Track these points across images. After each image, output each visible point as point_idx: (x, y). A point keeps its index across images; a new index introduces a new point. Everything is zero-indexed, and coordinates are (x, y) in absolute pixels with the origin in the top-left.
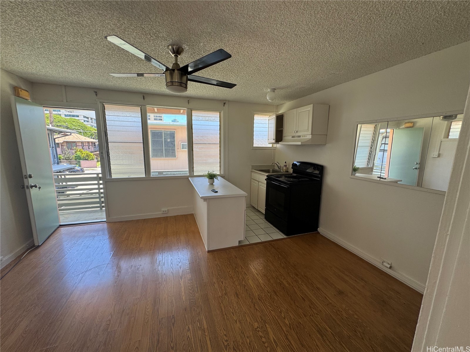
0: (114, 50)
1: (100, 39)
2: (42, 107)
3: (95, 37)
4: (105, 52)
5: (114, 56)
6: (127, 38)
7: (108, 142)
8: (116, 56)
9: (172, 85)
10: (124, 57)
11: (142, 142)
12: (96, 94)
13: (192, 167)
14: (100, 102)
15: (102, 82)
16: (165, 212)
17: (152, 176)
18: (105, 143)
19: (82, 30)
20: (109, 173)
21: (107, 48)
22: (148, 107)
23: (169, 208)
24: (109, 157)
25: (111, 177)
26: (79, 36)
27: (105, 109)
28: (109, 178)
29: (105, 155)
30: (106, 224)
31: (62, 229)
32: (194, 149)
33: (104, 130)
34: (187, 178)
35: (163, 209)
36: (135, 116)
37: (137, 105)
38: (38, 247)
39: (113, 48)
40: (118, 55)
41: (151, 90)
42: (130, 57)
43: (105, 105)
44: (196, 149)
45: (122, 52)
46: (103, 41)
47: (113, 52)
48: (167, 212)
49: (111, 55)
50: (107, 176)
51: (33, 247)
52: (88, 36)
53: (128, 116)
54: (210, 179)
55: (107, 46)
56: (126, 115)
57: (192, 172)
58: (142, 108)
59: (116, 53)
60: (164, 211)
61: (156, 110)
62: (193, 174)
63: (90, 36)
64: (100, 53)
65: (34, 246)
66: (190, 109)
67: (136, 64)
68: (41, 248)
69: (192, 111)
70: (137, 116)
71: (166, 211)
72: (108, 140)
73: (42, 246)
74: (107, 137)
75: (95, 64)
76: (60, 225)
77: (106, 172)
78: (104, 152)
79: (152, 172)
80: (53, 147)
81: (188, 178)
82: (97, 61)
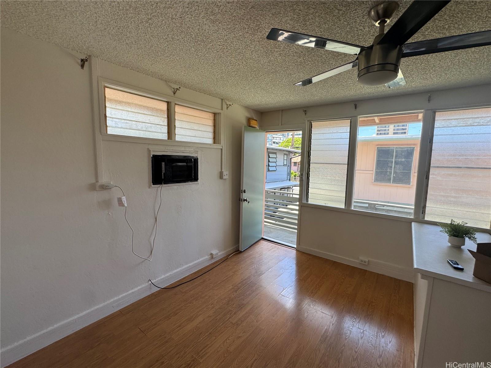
0: (305, 55)
1: (286, 47)
2: (264, 132)
3: (282, 48)
4: (297, 62)
5: (307, 63)
6: (311, 31)
7: (310, 163)
8: (309, 62)
9: (368, 72)
10: (317, 59)
11: (347, 163)
12: (305, 113)
13: (422, 205)
14: (308, 121)
15: (308, 98)
16: (363, 263)
17: (352, 209)
18: (307, 164)
19: (269, 45)
20: (306, 196)
21: (297, 55)
22: (360, 119)
23: (370, 259)
24: (309, 179)
25: (308, 202)
26: (270, 53)
27: (312, 127)
28: (305, 202)
29: (305, 178)
30: (295, 251)
31: (263, 242)
32: (430, 176)
33: (307, 150)
34: (409, 222)
35: (361, 258)
36: (342, 132)
37: (346, 118)
38: (241, 252)
39: (302, 52)
40: (310, 60)
41: (365, 94)
42: (324, 56)
43: (312, 123)
44: (435, 176)
45: (313, 54)
46: (290, 49)
47: (304, 58)
48: (367, 264)
49: (304, 62)
50: (303, 199)
51: (238, 252)
52: (276, 50)
53: (335, 132)
54: (454, 236)
55: (296, 53)
56: (332, 132)
57: (421, 215)
58: (352, 120)
59: (307, 58)
60: (362, 261)
61: (377, 121)
62: (424, 218)
63: (277, 48)
64: (293, 65)
65: (239, 250)
66: (431, 110)
67: (334, 63)
68: (242, 254)
69: (435, 113)
70: (345, 131)
71: (365, 262)
72: (310, 161)
73: (244, 253)
74: (310, 157)
75: (294, 80)
76: (263, 238)
77: (303, 195)
78: (304, 174)
79: (355, 202)
80: (288, 166)
81: (411, 223)
82: (295, 76)
